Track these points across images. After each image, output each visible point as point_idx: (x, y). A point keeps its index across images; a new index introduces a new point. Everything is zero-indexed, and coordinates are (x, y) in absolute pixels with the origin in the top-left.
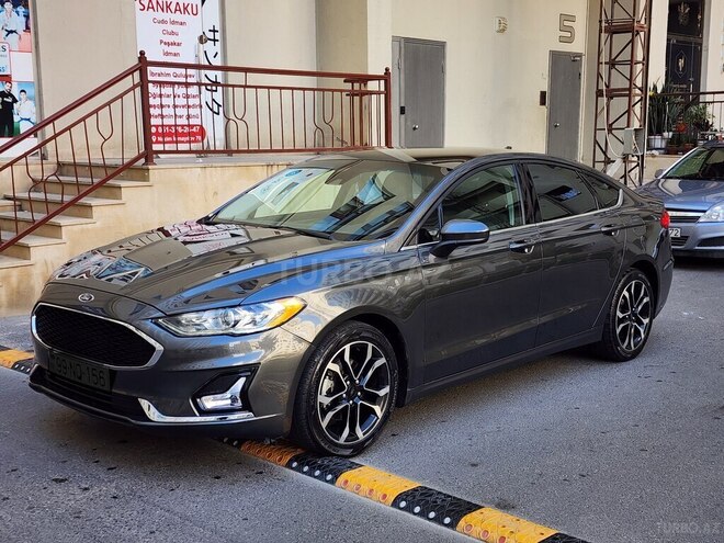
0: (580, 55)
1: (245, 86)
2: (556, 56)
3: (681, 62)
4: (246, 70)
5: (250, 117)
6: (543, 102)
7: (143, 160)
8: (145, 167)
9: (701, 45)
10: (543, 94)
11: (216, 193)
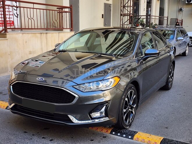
0: (111, 5)
1: (33, 8)
2: (106, 5)
3: (135, 7)
4: (34, 3)
5: (35, 18)
6: (103, 17)
7: (4, 31)
8: (5, 33)
9: (139, 3)
10: (103, 15)
11: (26, 42)
